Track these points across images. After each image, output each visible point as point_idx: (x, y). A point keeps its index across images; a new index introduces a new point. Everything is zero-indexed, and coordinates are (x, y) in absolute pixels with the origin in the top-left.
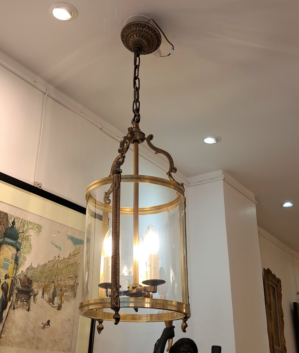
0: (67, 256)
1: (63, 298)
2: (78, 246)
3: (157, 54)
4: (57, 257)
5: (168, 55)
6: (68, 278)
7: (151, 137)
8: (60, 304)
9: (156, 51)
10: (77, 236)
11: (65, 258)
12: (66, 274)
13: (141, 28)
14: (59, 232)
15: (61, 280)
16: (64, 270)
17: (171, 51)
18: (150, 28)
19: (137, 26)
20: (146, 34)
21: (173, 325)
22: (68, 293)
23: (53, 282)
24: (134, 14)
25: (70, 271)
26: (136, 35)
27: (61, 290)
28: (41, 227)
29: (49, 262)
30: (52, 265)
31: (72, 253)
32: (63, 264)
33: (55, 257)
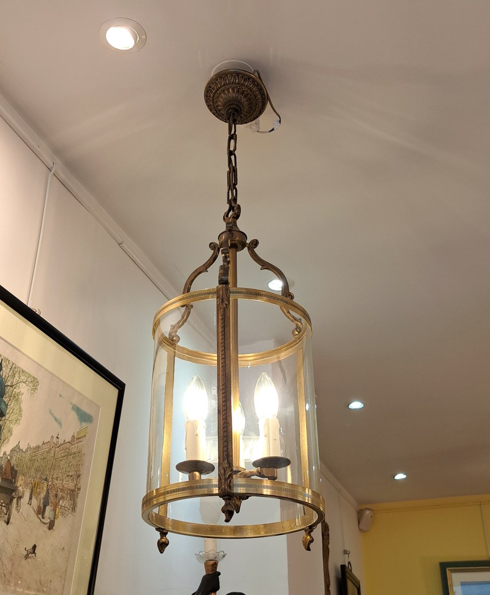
0: (68, 439)
1: (57, 509)
2: (84, 425)
3: (254, 127)
4: (55, 437)
5: (270, 131)
6: (68, 476)
7: (255, 243)
8: (53, 519)
9: (253, 122)
10: (85, 408)
11: (66, 441)
12: (64, 470)
13: (243, 80)
14: (60, 396)
15: (58, 478)
16: (63, 462)
17: (276, 126)
18: (256, 83)
19: (237, 77)
20: (249, 91)
21: (218, 570)
22: (65, 503)
23: (46, 480)
24: (233, 59)
25: (70, 464)
26: (233, 89)
27: (56, 496)
28: (37, 382)
29: (44, 443)
30: (47, 449)
31: (75, 435)
32: (62, 451)
33: (52, 437)
